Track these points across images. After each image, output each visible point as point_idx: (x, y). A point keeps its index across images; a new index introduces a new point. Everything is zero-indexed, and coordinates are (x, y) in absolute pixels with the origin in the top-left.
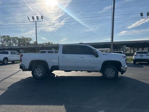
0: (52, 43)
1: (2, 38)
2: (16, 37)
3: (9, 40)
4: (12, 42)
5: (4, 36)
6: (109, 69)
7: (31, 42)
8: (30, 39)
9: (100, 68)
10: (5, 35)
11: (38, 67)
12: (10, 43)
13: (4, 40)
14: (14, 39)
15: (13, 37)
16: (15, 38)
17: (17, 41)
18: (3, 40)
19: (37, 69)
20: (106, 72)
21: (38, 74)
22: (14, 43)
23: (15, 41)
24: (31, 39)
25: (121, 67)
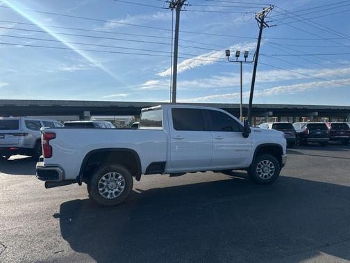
11: (112, 171)
19: (107, 177)
20: (258, 168)
25: (283, 156)
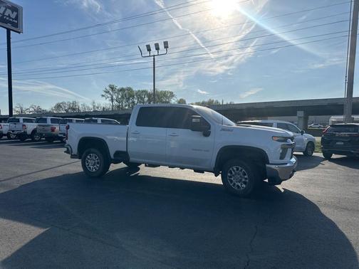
0: (218, 102)
1: (118, 94)
2: (145, 91)
3: (131, 96)
4: (136, 101)
5: (122, 90)
6: (235, 169)
7: (173, 101)
8: (171, 93)
9: (213, 164)
10: (125, 87)
11: (93, 153)
12: (133, 102)
13: (122, 97)
14: (140, 94)
15: (139, 91)
16: (143, 91)
17: (146, 99)
18: (120, 97)
19: (90, 156)
20: (229, 174)
21: (92, 167)
23: (142, 98)
24: (172, 95)
25: (267, 165)
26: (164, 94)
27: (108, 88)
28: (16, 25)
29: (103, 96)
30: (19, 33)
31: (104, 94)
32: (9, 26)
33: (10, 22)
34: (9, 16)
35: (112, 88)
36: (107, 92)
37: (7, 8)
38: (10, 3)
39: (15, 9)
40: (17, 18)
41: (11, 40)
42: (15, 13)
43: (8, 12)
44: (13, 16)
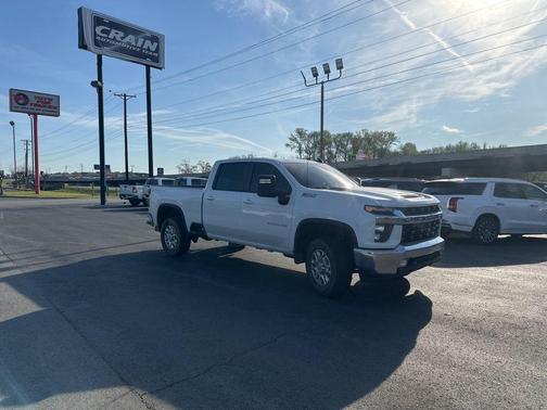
0: (475, 146)
1: (309, 141)
2: (348, 135)
3: (326, 144)
4: (334, 150)
5: (314, 135)
7: (394, 147)
8: (391, 135)
12: (330, 152)
13: (314, 145)
15: (339, 135)
16: (344, 135)
17: (349, 147)
18: (311, 145)
22: (341, 151)
23: (343, 146)
24: (392, 137)
25: (355, 250)
26: (378, 137)
27: (295, 134)
28: (156, 60)
29: (288, 145)
30: (160, 69)
31: (289, 142)
32: (148, 61)
33: (149, 56)
34: (148, 49)
35: (300, 133)
36: (294, 139)
37: (146, 38)
38: (151, 32)
39: (155, 39)
40: (157, 50)
41: (151, 80)
42: (155, 44)
43: (148, 43)
44: (153, 48)
